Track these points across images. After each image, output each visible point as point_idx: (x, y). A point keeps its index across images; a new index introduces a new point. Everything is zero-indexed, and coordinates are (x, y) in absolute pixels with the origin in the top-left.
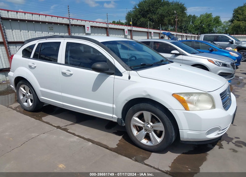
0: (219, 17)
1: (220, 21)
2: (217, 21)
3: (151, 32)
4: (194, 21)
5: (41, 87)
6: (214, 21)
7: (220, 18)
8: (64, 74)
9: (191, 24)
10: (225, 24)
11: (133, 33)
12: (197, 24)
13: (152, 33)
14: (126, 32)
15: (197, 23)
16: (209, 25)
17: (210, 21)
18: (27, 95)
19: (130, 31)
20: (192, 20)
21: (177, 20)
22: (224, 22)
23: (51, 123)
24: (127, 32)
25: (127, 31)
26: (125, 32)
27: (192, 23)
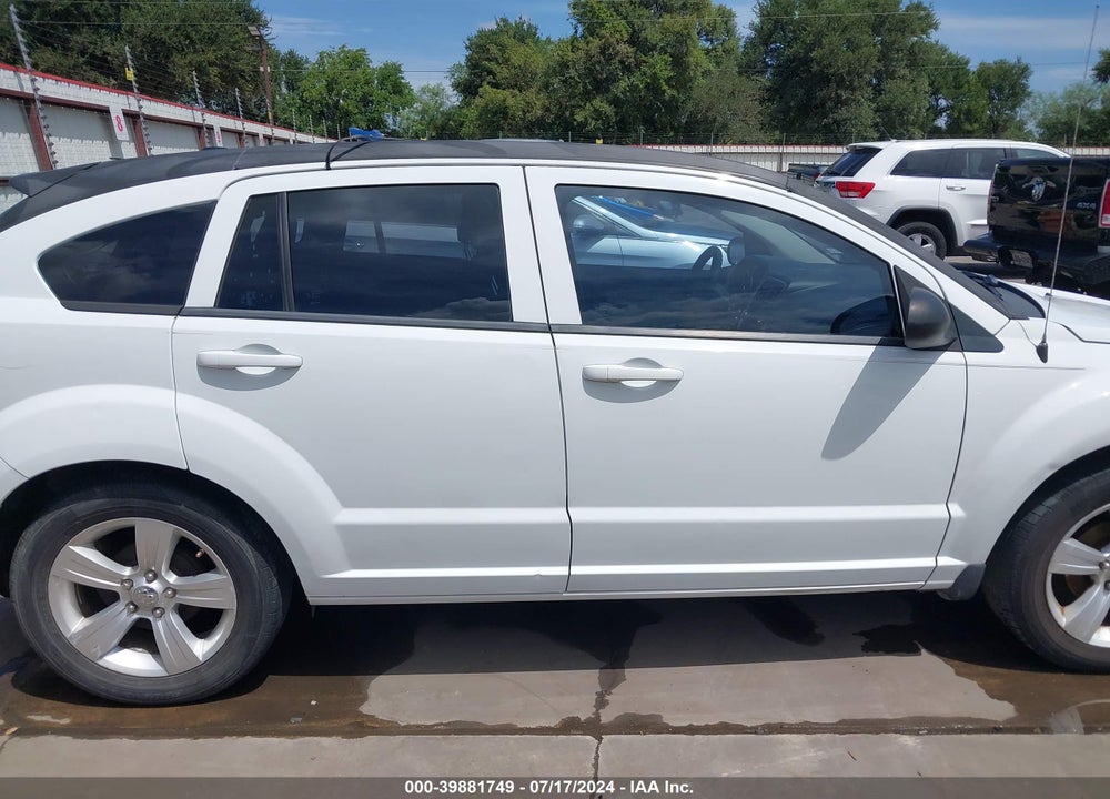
0: (397, 69)
1: (407, 86)
2: (392, 82)
3: (211, 128)
4: (297, 80)
5: (348, 502)
6: (381, 83)
7: (400, 72)
8: (603, 387)
9: (284, 90)
10: (425, 97)
11: (150, 131)
12: (314, 94)
13: (217, 130)
14: (119, 123)
15: (316, 89)
16: (365, 101)
17: (367, 83)
18: (155, 585)
19: (132, 117)
20: (285, 73)
21: (266, 69)
22: (423, 90)
23: (490, 722)
24: (123, 123)
25: (122, 117)
26: (115, 123)
27: (291, 87)
